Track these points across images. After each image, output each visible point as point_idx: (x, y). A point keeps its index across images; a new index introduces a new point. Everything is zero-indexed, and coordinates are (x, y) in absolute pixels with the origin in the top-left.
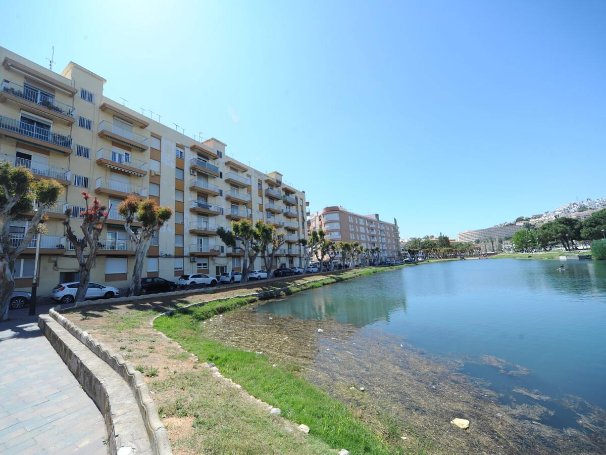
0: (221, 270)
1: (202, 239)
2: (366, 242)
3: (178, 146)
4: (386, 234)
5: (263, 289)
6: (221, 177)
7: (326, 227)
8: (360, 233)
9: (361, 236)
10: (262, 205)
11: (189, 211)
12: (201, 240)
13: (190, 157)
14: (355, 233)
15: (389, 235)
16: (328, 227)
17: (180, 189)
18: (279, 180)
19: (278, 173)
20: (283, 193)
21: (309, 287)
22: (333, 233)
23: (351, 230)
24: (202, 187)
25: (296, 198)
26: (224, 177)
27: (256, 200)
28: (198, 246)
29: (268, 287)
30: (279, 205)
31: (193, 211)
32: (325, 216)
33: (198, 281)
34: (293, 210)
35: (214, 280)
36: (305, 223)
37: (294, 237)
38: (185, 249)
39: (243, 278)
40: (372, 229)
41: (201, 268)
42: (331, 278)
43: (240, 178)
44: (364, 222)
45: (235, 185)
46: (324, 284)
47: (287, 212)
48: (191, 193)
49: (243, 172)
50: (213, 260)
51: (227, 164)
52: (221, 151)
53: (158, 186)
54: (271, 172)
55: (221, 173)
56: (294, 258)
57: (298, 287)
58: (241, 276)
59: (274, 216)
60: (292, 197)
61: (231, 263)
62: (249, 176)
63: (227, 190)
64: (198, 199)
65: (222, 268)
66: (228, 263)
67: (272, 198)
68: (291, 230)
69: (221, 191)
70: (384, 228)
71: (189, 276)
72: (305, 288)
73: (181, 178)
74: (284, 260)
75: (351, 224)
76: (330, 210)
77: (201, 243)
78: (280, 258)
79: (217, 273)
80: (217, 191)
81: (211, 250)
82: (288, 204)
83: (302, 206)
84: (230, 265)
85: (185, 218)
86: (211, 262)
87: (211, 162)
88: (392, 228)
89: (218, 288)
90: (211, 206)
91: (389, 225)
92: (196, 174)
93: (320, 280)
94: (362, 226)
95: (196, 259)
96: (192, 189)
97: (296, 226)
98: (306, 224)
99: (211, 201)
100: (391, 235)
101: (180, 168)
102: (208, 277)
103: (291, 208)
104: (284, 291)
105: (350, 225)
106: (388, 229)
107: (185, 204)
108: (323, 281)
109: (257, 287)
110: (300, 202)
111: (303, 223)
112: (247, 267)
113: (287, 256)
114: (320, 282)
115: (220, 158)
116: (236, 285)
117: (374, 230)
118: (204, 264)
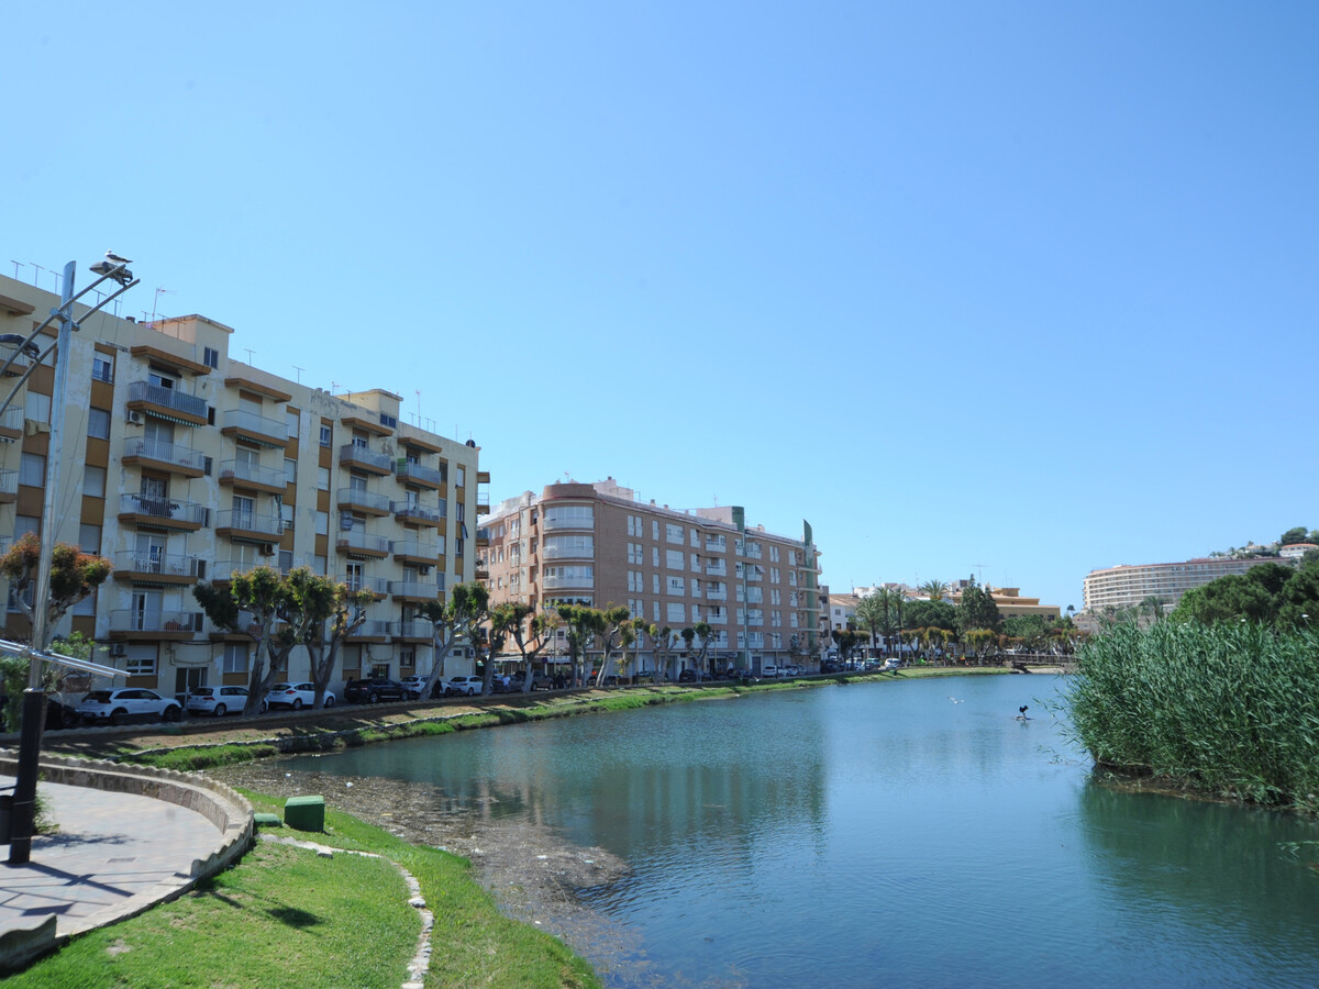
0: (192, 680)
1: (146, 594)
2: (686, 601)
3: (99, 348)
4: (766, 576)
5: (295, 732)
6: (211, 421)
7: (549, 547)
8: (663, 571)
9: (670, 579)
10: (329, 492)
11: (115, 520)
12: (143, 597)
13: (131, 375)
14: (646, 570)
15: (775, 579)
16: (555, 547)
17: (96, 462)
18: (390, 412)
19: (388, 395)
20: (400, 454)
21: (413, 732)
22: (568, 570)
23: (631, 560)
24: (155, 458)
25: (444, 467)
26: (220, 423)
27: (311, 478)
28: (133, 615)
29: (306, 727)
30: (384, 491)
31: (126, 521)
32: (548, 511)
33: (134, 706)
34: (429, 503)
35: (172, 706)
36: (466, 542)
37: (425, 587)
38: (98, 620)
39: (250, 704)
40: (715, 559)
41: (137, 671)
42: (492, 713)
43: (267, 420)
44: (685, 534)
45: (248, 442)
46: (461, 728)
47: (406, 511)
48: (126, 474)
49: (276, 402)
50: (172, 652)
51: (231, 383)
52: (216, 348)
53: (42, 460)
54: (367, 389)
55: (212, 411)
56: (418, 646)
57: (384, 730)
58: (245, 697)
59: (364, 523)
60: (430, 464)
61: (219, 662)
62: (295, 411)
63: (225, 456)
64: (143, 490)
65: (194, 672)
66: (212, 660)
67: (360, 473)
68: (417, 566)
69: (208, 462)
70: (758, 556)
71: (110, 694)
72: (401, 733)
73: (100, 435)
74: (382, 654)
75: (635, 540)
76: (567, 495)
77: (141, 607)
78: (371, 648)
79: (180, 687)
80: (198, 465)
81: (168, 625)
82: (413, 486)
83: (461, 490)
84: (217, 666)
85: (103, 540)
86: (164, 658)
87: (184, 386)
88: (792, 555)
89: (191, 725)
90: (176, 507)
91: (782, 545)
92: (142, 421)
93: (454, 718)
94: (676, 547)
95: (127, 649)
96: (129, 462)
97: (433, 555)
98: (469, 544)
99: (177, 491)
100: (785, 577)
101: (101, 405)
102: (158, 698)
103: (424, 496)
104: (344, 737)
105: (630, 546)
106: (774, 557)
107: (106, 501)
108: (460, 721)
109: (281, 727)
110: (454, 477)
111: (460, 542)
112: (263, 678)
113: (395, 641)
114: (452, 722)
115: (213, 370)
116: (229, 720)
117: (722, 563)
118: (146, 663)
